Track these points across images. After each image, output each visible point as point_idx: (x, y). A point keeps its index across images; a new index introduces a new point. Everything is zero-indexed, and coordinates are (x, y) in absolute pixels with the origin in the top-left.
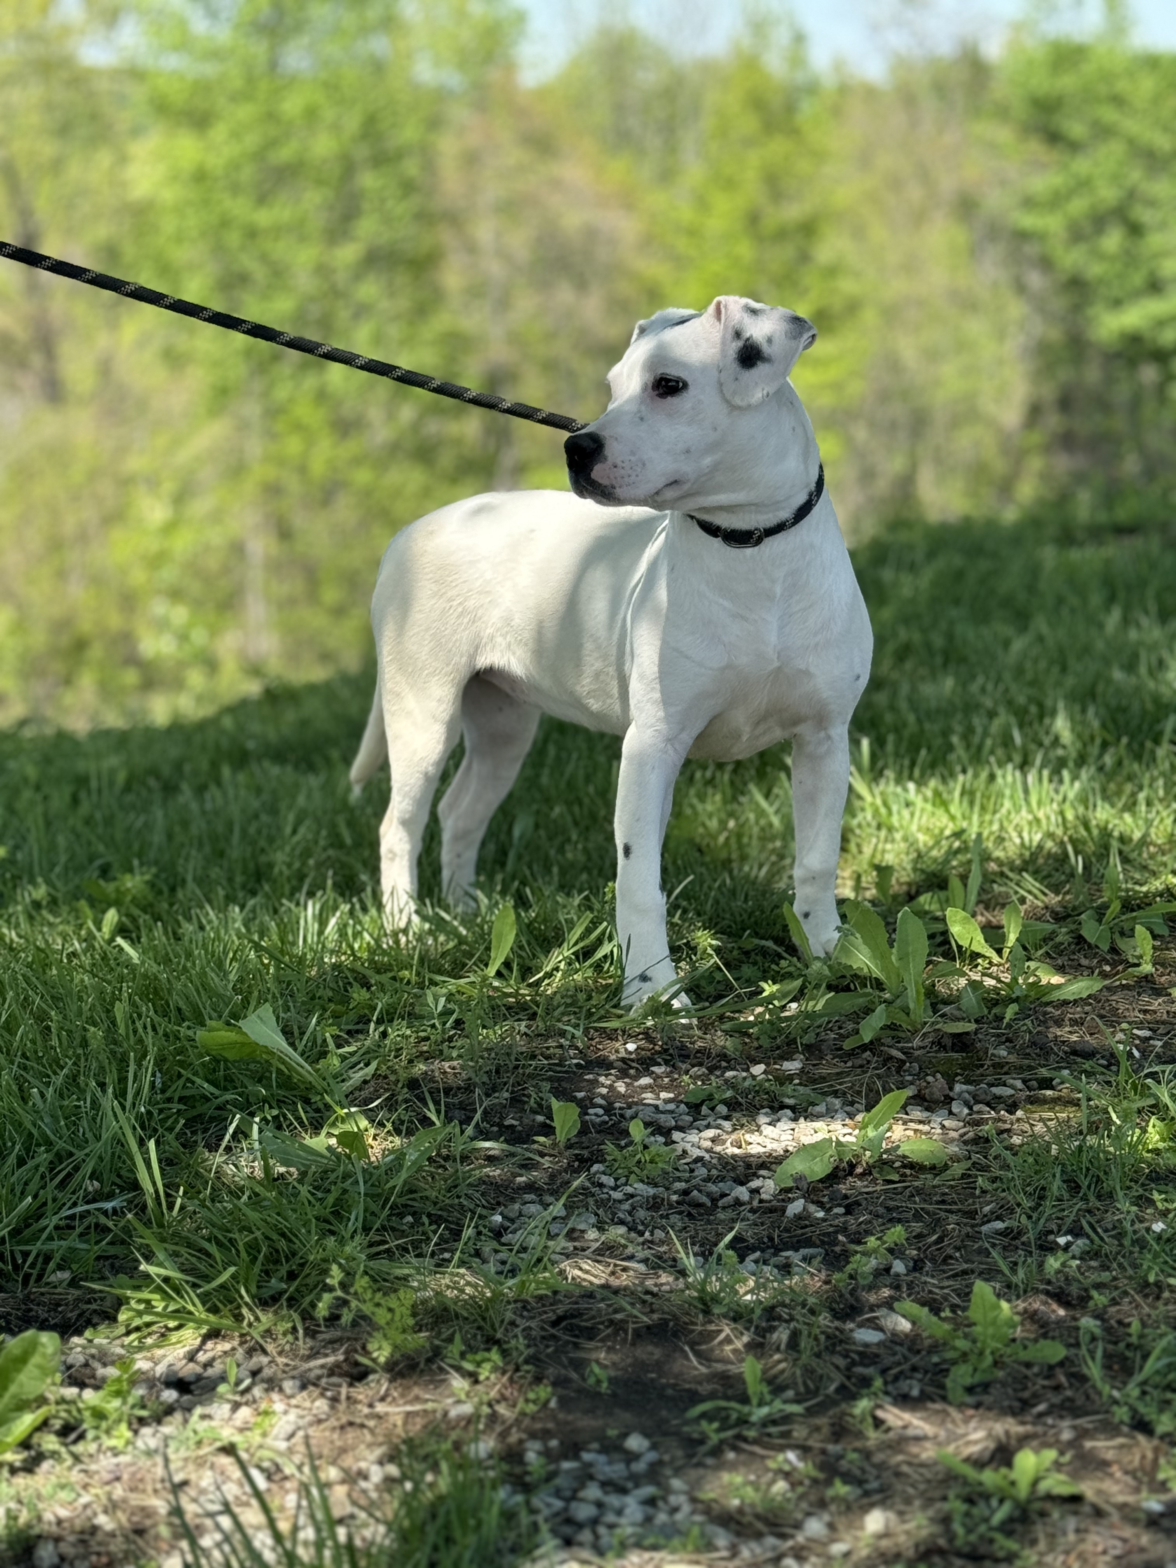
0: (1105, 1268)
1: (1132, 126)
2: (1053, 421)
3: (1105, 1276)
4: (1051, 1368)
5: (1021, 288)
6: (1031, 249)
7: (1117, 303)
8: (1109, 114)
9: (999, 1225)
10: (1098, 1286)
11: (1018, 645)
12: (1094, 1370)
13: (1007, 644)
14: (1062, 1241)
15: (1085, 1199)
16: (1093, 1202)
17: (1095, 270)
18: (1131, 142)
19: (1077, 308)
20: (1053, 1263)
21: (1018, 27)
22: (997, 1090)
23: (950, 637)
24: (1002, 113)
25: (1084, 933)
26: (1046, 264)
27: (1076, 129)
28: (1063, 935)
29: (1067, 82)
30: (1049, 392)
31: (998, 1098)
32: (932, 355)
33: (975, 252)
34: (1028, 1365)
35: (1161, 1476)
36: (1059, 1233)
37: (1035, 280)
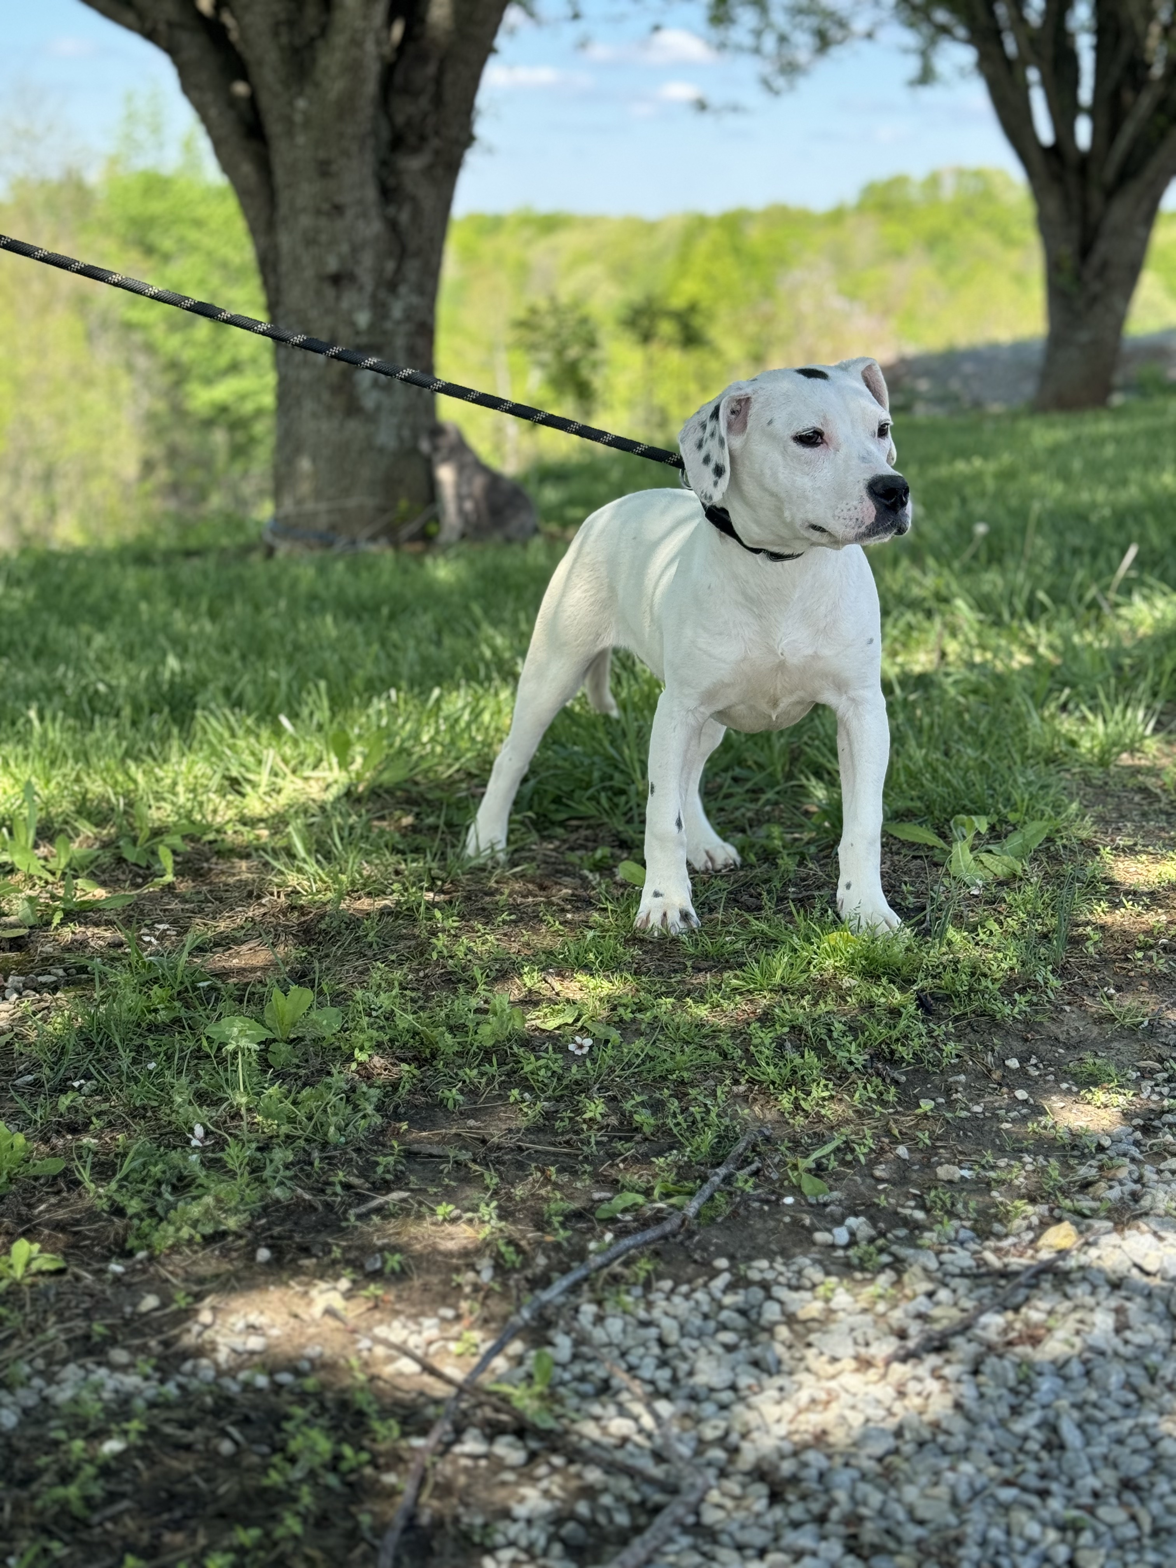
0: (106, 1100)
1: (208, 242)
2: (163, 475)
3: (105, 1106)
4: (55, 1178)
5: (130, 368)
6: (138, 337)
7: (208, 381)
8: (193, 235)
9: (29, 1078)
10: (99, 1115)
11: (99, 640)
12: (85, 1176)
13: (89, 640)
14: (76, 1084)
15: (97, 1052)
16: (103, 1053)
17: (187, 355)
18: (209, 254)
19: (178, 383)
20: (65, 1101)
21: (114, 161)
22: (42, 979)
23: (44, 638)
24: (106, 227)
25: (125, 855)
26: (150, 349)
27: (167, 244)
28: (106, 858)
29: (157, 207)
30: (157, 451)
31: (44, 985)
32: (62, 420)
33: (90, 337)
34: (36, 1178)
35: (128, 1246)
36: (74, 1079)
37: (142, 362)
